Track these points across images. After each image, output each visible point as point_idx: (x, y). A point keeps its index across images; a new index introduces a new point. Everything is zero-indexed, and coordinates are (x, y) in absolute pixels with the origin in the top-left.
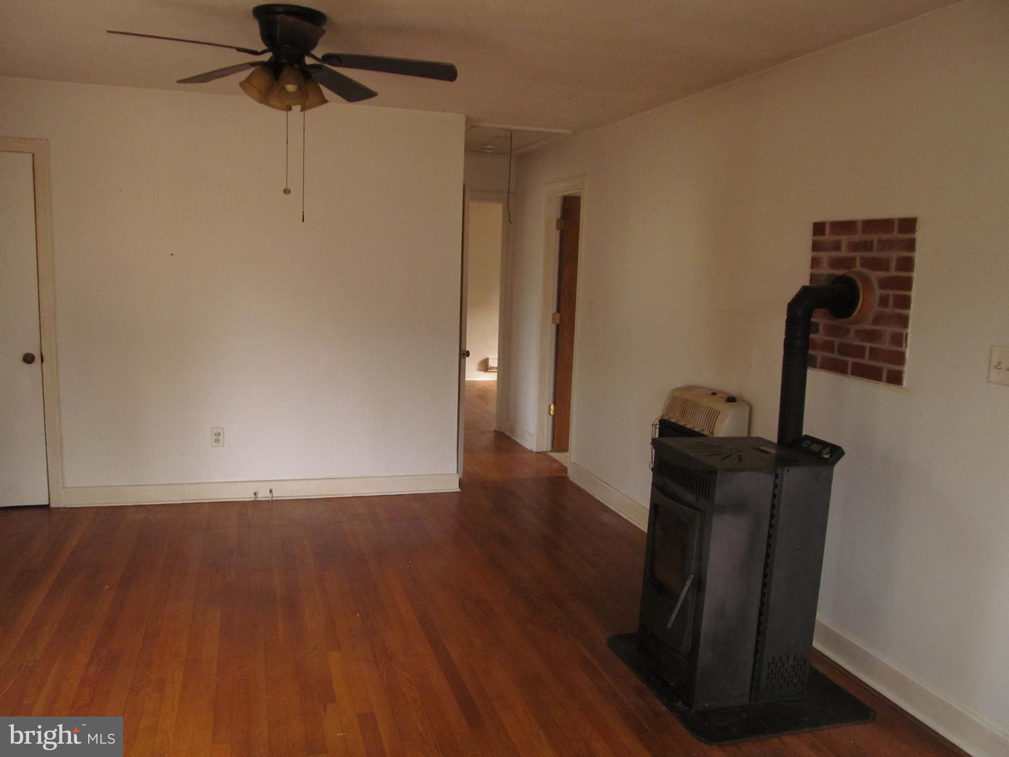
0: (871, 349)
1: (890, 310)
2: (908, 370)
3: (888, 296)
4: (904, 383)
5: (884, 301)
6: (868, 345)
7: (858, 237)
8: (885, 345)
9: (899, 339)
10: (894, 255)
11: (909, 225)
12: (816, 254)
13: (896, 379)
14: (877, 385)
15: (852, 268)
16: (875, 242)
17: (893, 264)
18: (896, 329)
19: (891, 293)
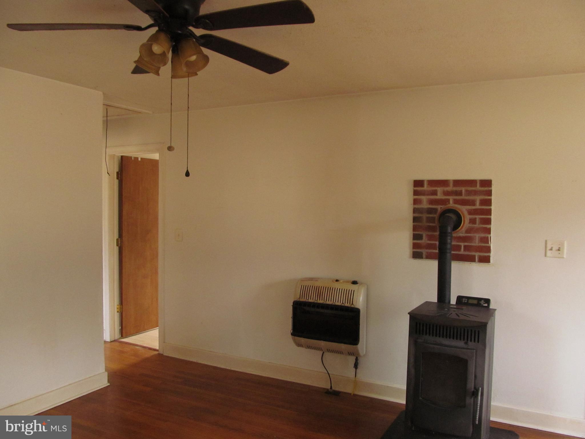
0: (465, 246)
1: (477, 225)
2: (493, 255)
3: (476, 218)
4: (491, 261)
5: (473, 221)
6: (462, 244)
7: (450, 188)
8: (476, 243)
9: (486, 240)
10: (478, 198)
11: (487, 183)
12: (416, 197)
13: (486, 260)
14: (470, 264)
15: (447, 204)
16: (463, 191)
17: (478, 203)
18: (483, 235)
19: (478, 217)
